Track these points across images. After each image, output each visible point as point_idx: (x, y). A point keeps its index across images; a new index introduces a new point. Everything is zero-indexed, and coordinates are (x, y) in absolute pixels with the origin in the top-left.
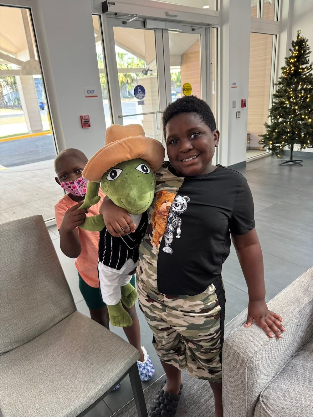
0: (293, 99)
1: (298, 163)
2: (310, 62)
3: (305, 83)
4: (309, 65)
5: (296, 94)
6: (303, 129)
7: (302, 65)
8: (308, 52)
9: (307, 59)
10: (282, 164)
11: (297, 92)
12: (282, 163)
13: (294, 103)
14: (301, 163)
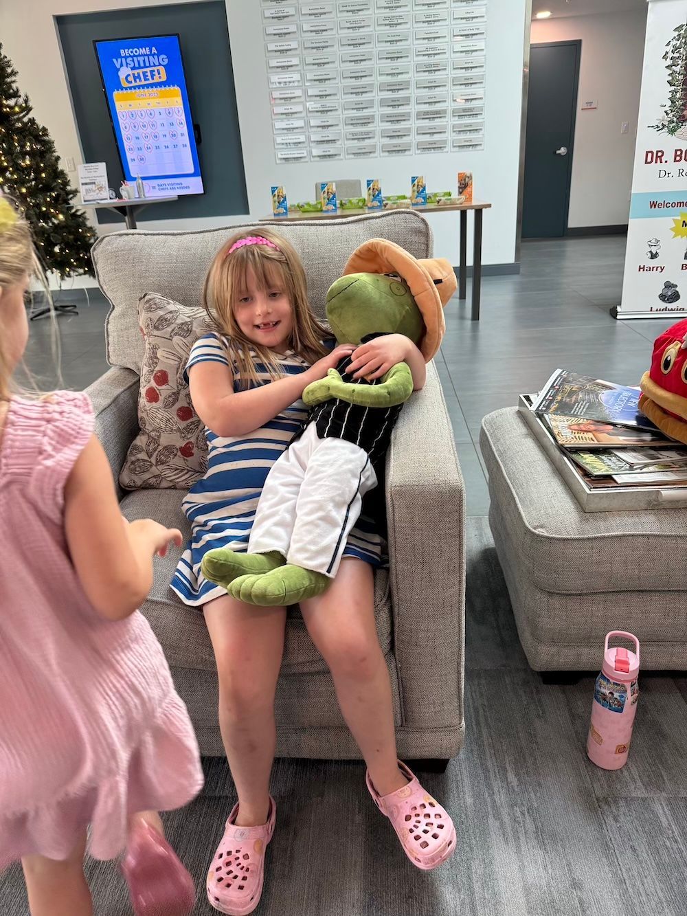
0: (12, 173)
1: (69, 311)
2: (22, 93)
3: (25, 137)
4: (21, 101)
5: (13, 160)
6: (52, 234)
7: (7, 99)
8: (9, 70)
9: (14, 86)
10: (35, 317)
11: (14, 157)
12: (34, 315)
13: (16, 182)
14: (76, 310)
